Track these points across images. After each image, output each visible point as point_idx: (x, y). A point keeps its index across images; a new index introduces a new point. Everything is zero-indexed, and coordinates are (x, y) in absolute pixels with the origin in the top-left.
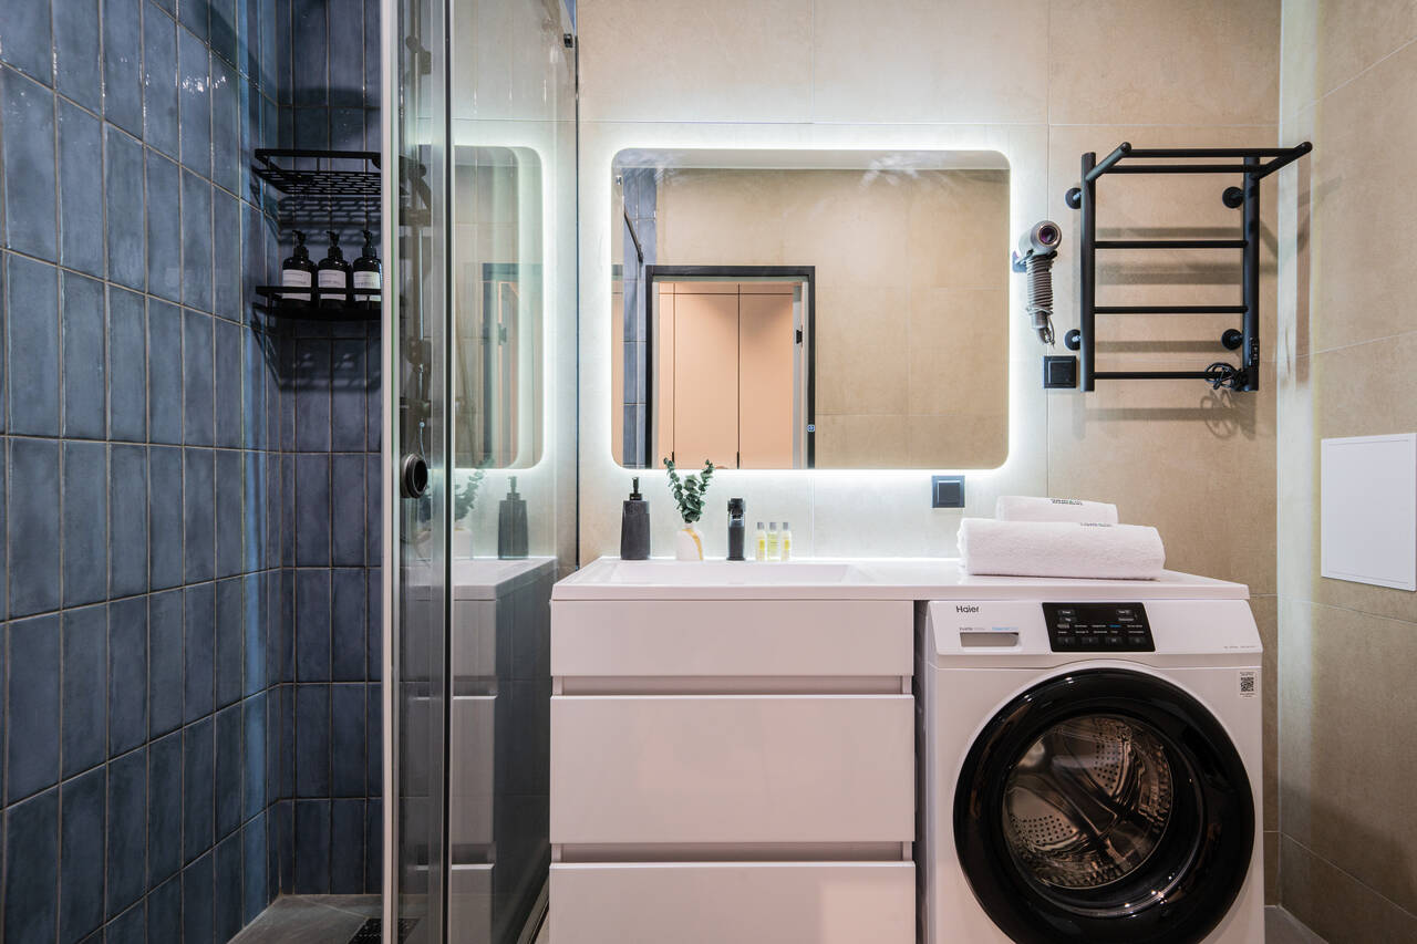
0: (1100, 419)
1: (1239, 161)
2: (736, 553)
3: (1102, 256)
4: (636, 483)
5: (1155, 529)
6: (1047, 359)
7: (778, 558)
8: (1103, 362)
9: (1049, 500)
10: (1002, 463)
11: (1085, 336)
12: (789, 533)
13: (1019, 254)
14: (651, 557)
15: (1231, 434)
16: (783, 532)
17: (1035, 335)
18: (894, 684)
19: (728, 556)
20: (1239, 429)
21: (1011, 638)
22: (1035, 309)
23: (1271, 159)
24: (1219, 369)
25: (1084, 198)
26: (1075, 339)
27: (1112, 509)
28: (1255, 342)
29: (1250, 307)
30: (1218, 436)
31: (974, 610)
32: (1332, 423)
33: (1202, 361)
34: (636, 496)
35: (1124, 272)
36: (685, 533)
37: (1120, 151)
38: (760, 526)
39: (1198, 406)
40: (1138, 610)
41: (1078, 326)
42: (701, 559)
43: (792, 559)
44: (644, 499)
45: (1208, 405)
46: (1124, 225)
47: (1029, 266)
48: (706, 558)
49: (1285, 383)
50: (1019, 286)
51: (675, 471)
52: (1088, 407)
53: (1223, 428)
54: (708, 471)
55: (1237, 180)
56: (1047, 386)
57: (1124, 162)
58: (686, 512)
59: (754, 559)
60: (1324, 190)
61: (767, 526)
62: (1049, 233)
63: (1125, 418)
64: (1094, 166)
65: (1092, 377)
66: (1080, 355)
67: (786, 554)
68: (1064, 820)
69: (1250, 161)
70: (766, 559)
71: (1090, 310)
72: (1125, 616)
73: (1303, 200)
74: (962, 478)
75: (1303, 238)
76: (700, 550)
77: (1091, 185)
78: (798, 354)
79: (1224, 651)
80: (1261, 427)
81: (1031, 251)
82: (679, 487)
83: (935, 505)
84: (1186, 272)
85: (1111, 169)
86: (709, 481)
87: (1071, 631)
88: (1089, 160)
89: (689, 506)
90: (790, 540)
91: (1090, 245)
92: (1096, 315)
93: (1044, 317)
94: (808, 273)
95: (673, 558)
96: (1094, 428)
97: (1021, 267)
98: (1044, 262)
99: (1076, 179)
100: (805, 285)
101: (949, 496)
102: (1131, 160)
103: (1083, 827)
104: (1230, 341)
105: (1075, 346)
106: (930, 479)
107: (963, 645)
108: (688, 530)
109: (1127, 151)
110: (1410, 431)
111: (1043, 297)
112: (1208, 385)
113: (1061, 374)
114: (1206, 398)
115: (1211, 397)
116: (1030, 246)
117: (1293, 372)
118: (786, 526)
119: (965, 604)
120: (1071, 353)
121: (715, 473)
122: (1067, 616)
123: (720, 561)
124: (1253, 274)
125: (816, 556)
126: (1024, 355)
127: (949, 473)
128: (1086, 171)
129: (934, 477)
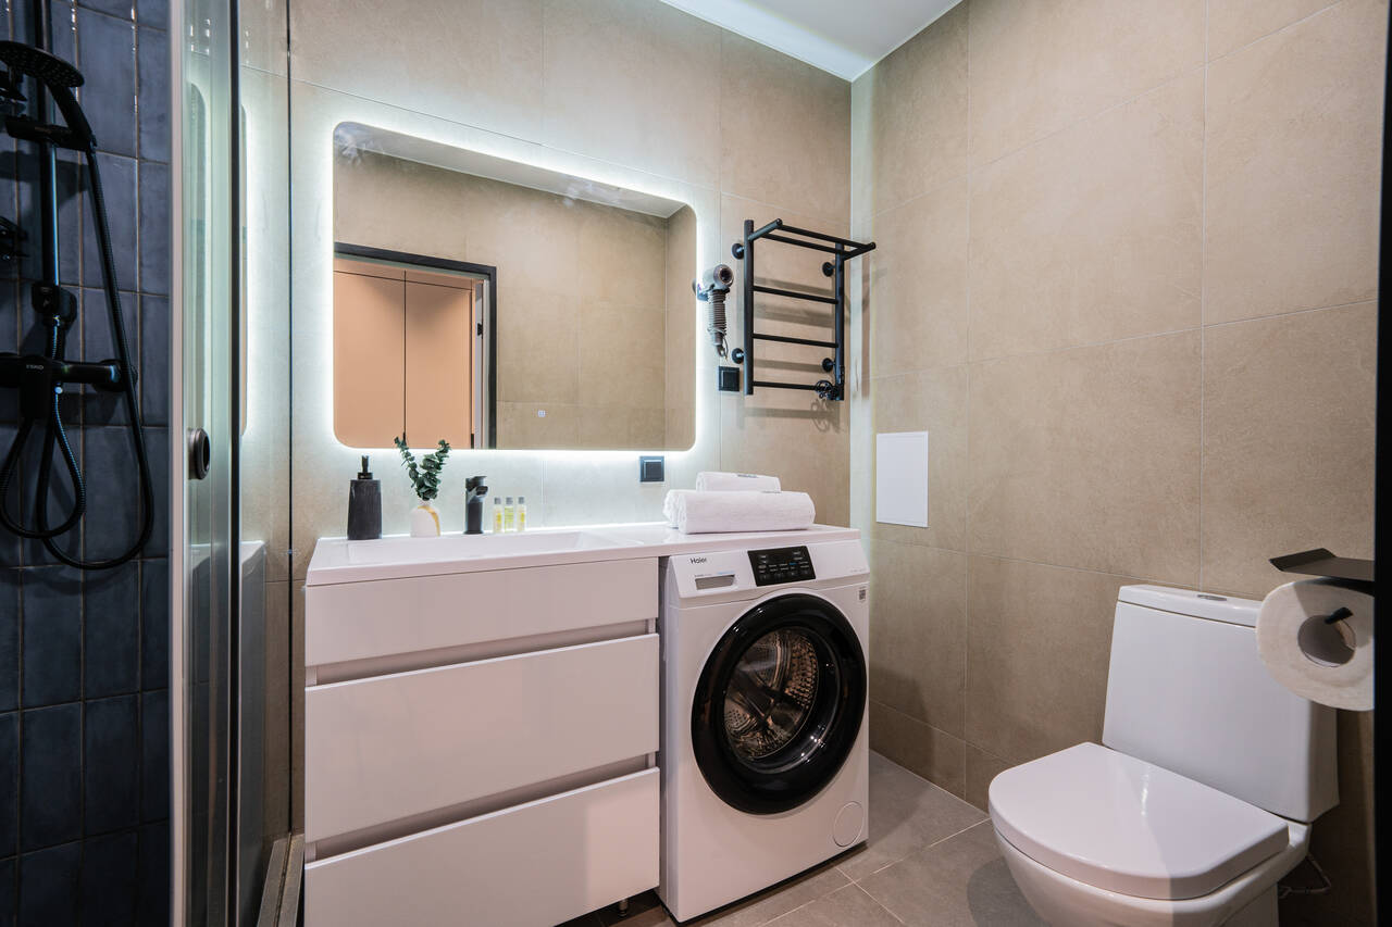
0: (754, 415)
1: (832, 245)
2: (474, 525)
3: (758, 297)
4: (365, 462)
5: (806, 494)
6: (721, 368)
7: (515, 530)
8: (760, 374)
9: (735, 475)
10: (690, 448)
11: (747, 355)
12: (524, 507)
13: (702, 286)
14: (383, 536)
15: (827, 429)
16: (519, 506)
17: (714, 350)
18: (642, 627)
19: (465, 529)
20: (831, 427)
21: (728, 579)
22: (714, 330)
23: (853, 248)
24: (823, 385)
25: (745, 252)
26: (739, 355)
27: (776, 480)
28: (842, 368)
29: (839, 344)
30: (821, 430)
31: (703, 560)
32: (883, 424)
33: (813, 378)
34: (365, 475)
35: (768, 310)
36: (423, 510)
37: (775, 224)
38: (497, 501)
39: (809, 409)
40: (804, 550)
41: (742, 347)
42: (439, 535)
43: (528, 530)
44: (375, 478)
45: (815, 408)
46: (769, 277)
47: (710, 297)
48: (442, 533)
49: (855, 396)
50: (703, 311)
51: (410, 451)
52: (746, 406)
53: (824, 424)
54: (445, 451)
55: (831, 258)
56: (721, 389)
57: (776, 232)
58: (423, 490)
59: (491, 531)
60: (878, 275)
61: (504, 501)
62: (726, 274)
63: (768, 416)
64: (752, 231)
65: (752, 384)
66: (743, 368)
67: (522, 525)
68: (741, 711)
69: (839, 248)
70: (503, 530)
71: (750, 336)
72: (797, 556)
73: (866, 279)
74: (663, 458)
75: (865, 303)
76: (438, 526)
77: (751, 244)
78: (481, 345)
79: (852, 574)
80: (842, 425)
81: (713, 286)
82: (414, 467)
83: (643, 480)
84: (805, 316)
85: (766, 235)
86: (445, 460)
87: (767, 570)
88: (750, 225)
89: (428, 484)
90: (525, 513)
91: (751, 288)
92: (755, 340)
93: (721, 336)
94: (489, 273)
95: (409, 535)
96: (750, 421)
97: (705, 297)
98: (720, 295)
99: (741, 238)
100: (486, 283)
101: (653, 472)
102: (779, 232)
103: (754, 713)
104: (827, 366)
105: (739, 361)
106: (638, 458)
107: (699, 588)
108: (424, 507)
109: (779, 225)
110: (925, 430)
111: (720, 321)
112: (816, 394)
113: (730, 380)
114: (813, 404)
115: (817, 403)
116: (713, 282)
117: (860, 391)
118: (521, 500)
119: (697, 557)
120: (735, 365)
121: (450, 453)
122: (763, 559)
123: (459, 535)
124: (841, 323)
125: (546, 525)
126: (706, 363)
127: (653, 454)
128: (747, 234)
129: (641, 458)
